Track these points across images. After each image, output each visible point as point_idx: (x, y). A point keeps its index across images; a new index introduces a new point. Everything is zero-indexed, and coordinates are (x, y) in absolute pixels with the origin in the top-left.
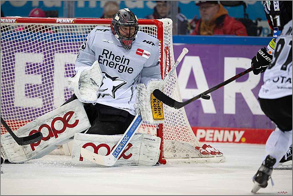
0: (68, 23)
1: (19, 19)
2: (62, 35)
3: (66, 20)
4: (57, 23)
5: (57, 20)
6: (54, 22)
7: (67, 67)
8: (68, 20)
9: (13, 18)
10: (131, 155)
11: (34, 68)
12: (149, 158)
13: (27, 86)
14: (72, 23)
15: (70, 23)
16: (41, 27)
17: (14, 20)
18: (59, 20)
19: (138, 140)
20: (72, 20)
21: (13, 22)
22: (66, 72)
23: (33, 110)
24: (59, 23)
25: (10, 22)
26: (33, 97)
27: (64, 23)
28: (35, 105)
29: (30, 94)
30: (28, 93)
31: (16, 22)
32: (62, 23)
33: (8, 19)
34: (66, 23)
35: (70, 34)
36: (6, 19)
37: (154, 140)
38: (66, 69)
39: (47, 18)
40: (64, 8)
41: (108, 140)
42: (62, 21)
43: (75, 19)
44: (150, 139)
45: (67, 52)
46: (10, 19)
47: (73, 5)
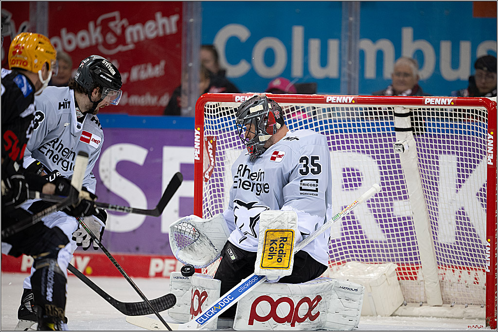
2: (334, 122)
3: (341, 98)
4: (327, 103)
6: (323, 101)
8: (345, 99)
10: (318, 314)
12: (347, 319)
14: (352, 103)
16: (301, 109)
20: (351, 99)
22: (344, 179)
27: (339, 103)
32: (336, 103)
33: (249, 97)
34: (342, 103)
35: (351, 120)
36: (246, 97)
37: (357, 290)
38: (344, 175)
40: (342, 79)
41: (293, 291)
42: (335, 99)
43: (357, 97)
44: (349, 289)
47: (356, 75)
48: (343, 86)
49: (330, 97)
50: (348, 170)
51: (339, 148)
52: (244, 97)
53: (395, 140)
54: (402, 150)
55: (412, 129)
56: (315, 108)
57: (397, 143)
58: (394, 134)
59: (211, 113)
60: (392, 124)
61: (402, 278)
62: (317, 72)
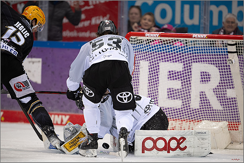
0: (202, 38)
1: (162, 34)
2: (196, 48)
3: (200, 35)
4: (193, 38)
5: (193, 35)
6: (191, 37)
7: (202, 74)
8: (202, 36)
9: (157, 33)
10: (186, 147)
11: (178, 75)
13: (169, 90)
14: (206, 38)
15: (204, 38)
16: (179, 41)
17: (158, 35)
18: (194, 35)
19: (191, 134)
20: (205, 36)
21: (156, 36)
22: (201, 77)
23: (174, 109)
24: (195, 38)
25: (154, 36)
26: (174, 99)
27: (199, 38)
28: (176, 105)
29: (171, 97)
30: (170, 96)
31: (159, 36)
32: (198, 38)
33: (153, 34)
34: (201, 38)
35: (203, 47)
39: (185, 33)
40: (201, 26)
42: (197, 36)
43: (208, 35)
45: (197, 62)
46: (154, 34)
47: (208, 24)
48: (201, 29)
49: (195, 35)
50: (203, 73)
51: (199, 61)
52: (150, 34)
53: (228, 57)
54: (231, 63)
55: (236, 52)
56: (186, 40)
57: (229, 59)
58: (227, 55)
59: (133, 42)
60: (226, 49)
61: (231, 130)
62: (188, 22)
